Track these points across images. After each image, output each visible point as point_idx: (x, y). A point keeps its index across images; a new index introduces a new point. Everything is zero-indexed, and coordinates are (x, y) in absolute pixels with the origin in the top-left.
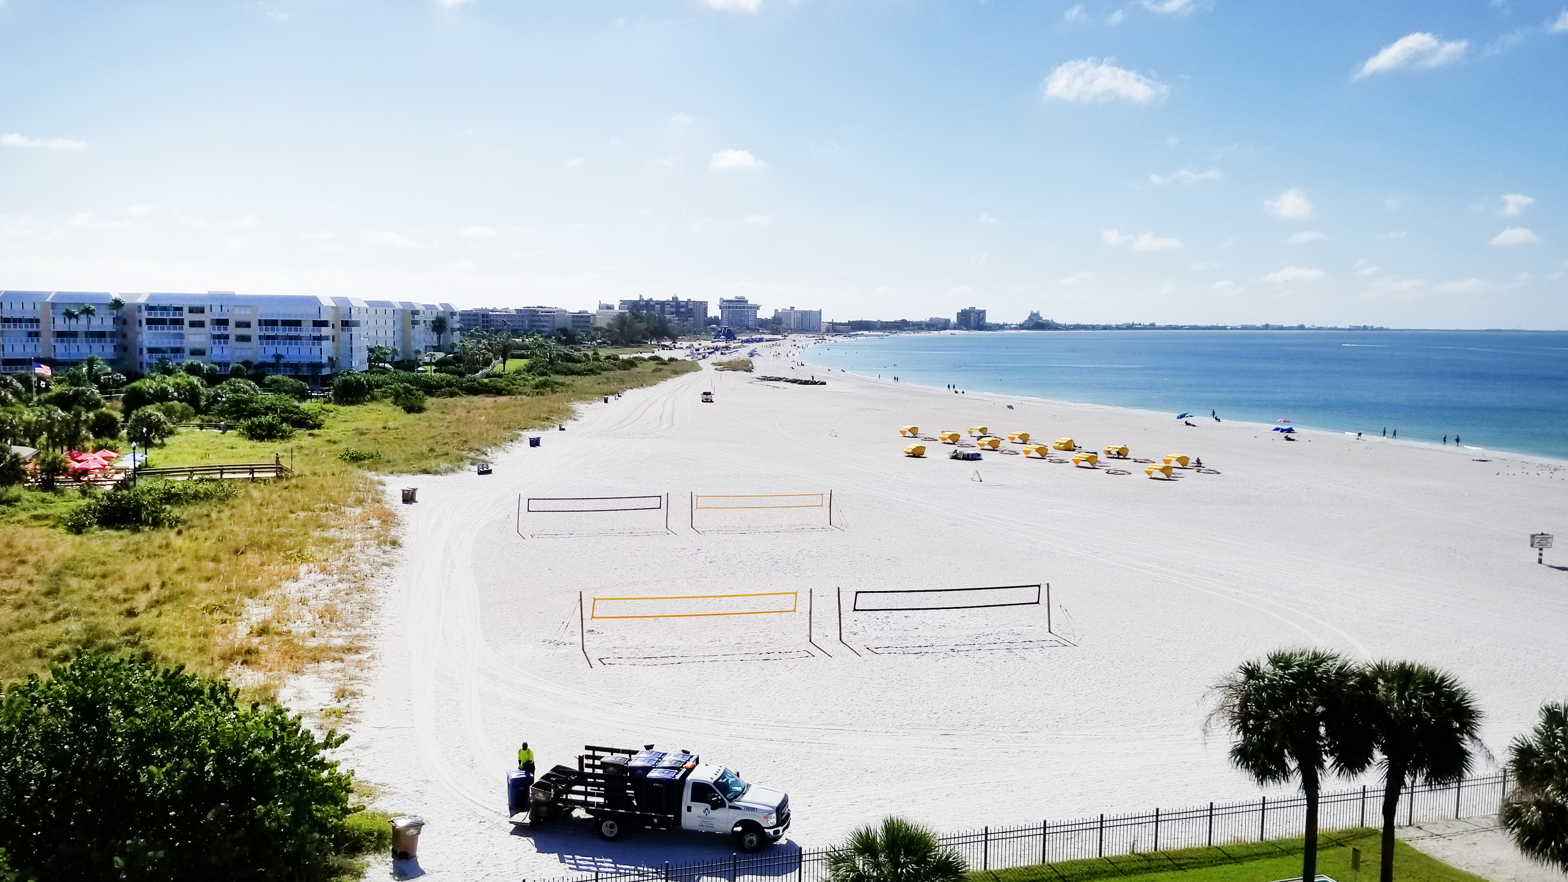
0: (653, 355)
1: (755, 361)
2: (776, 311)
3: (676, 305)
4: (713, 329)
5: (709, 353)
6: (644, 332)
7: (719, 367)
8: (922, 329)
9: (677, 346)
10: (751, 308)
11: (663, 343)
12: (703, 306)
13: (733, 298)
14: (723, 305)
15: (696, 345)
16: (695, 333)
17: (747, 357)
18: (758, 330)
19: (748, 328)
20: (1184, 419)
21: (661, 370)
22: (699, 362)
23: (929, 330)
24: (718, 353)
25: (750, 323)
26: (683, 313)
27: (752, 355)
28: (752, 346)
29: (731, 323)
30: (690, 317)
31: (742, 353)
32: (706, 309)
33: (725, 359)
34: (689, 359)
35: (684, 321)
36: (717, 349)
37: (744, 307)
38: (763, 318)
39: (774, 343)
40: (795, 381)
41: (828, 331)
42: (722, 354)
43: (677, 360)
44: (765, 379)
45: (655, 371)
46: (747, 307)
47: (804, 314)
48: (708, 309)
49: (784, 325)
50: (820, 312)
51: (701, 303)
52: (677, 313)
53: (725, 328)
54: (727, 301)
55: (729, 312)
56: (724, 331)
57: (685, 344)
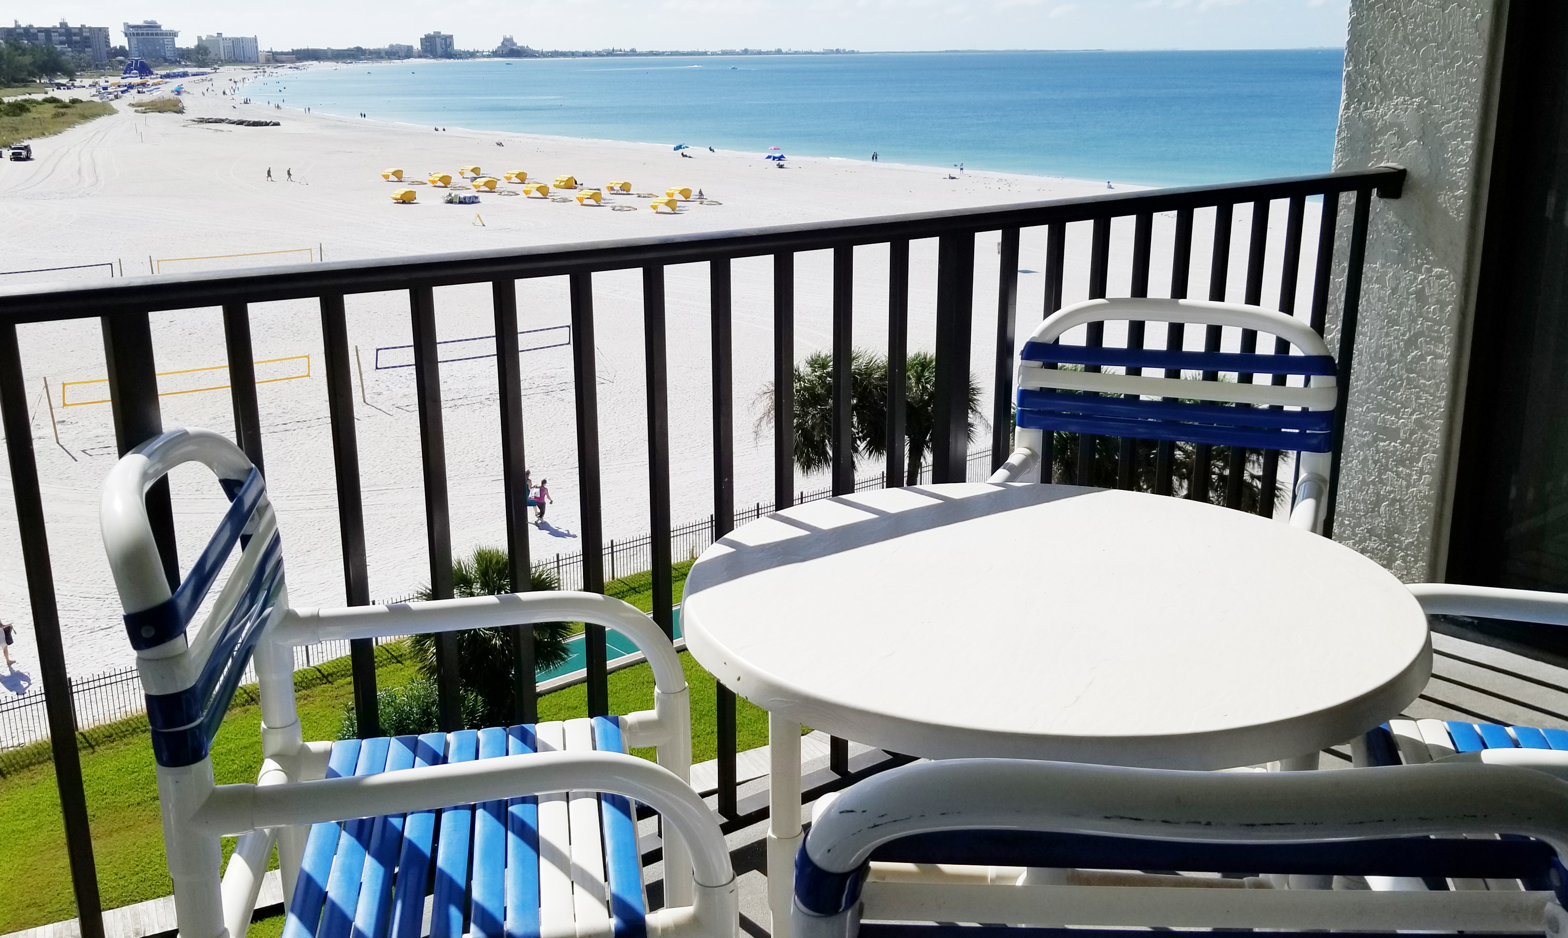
0: (48, 96)
1: (186, 100)
2: (199, 38)
3: (67, 33)
4: (121, 62)
5: (123, 92)
6: (30, 68)
7: (140, 109)
8: (382, 58)
9: (76, 84)
10: (166, 34)
11: (57, 81)
12: (102, 34)
13: (140, 23)
14: (128, 32)
15: (102, 82)
16: (97, 67)
17: (173, 96)
18: (180, 62)
19: (166, 60)
20: (681, 151)
21: (63, 114)
22: (112, 103)
23: (389, 58)
24: (134, 91)
25: (168, 54)
26: (76, 42)
27: (179, 93)
28: (175, 83)
29: (142, 54)
30: (87, 47)
31: (166, 91)
32: (107, 37)
33: (146, 98)
34: (97, 99)
35: (79, 52)
36: (131, 87)
37: (157, 34)
38: (184, 47)
39: (204, 77)
40: (241, 123)
41: (268, 61)
42: (139, 92)
43: (81, 101)
44: (202, 121)
45: (56, 115)
46: (162, 34)
47: (236, 42)
48: (110, 37)
49: (212, 56)
50: (256, 39)
51: (100, 29)
52: (70, 43)
53: (137, 61)
54: (134, 27)
55: (138, 40)
56: (136, 64)
57: (87, 82)
